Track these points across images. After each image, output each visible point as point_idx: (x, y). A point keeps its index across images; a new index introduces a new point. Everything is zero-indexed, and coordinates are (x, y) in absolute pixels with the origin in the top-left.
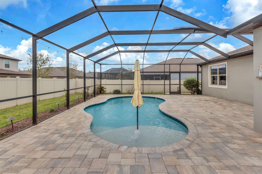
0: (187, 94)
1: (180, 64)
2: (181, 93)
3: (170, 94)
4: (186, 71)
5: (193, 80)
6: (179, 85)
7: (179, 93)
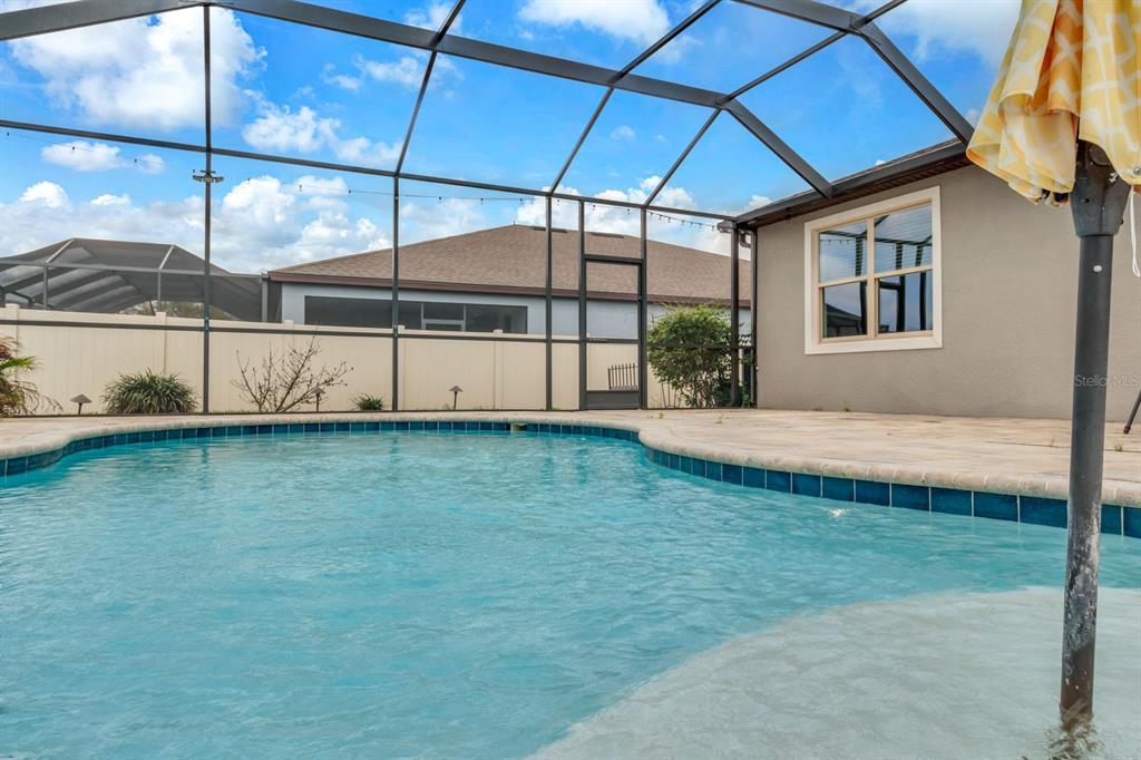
3: (582, 409)
7: (637, 397)
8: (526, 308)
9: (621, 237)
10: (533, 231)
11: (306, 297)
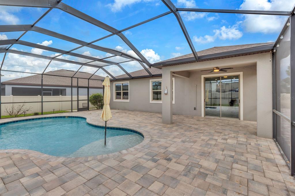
0: (92, 109)
1: (89, 79)
2: (90, 109)
3: (78, 111)
4: (83, 86)
5: (99, 95)
6: (87, 101)
7: (87, 109)
8: (66, 89)
9: (85, 73)
10: (66, 71)
11: (12, 87)
